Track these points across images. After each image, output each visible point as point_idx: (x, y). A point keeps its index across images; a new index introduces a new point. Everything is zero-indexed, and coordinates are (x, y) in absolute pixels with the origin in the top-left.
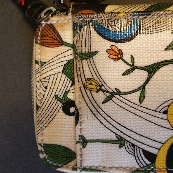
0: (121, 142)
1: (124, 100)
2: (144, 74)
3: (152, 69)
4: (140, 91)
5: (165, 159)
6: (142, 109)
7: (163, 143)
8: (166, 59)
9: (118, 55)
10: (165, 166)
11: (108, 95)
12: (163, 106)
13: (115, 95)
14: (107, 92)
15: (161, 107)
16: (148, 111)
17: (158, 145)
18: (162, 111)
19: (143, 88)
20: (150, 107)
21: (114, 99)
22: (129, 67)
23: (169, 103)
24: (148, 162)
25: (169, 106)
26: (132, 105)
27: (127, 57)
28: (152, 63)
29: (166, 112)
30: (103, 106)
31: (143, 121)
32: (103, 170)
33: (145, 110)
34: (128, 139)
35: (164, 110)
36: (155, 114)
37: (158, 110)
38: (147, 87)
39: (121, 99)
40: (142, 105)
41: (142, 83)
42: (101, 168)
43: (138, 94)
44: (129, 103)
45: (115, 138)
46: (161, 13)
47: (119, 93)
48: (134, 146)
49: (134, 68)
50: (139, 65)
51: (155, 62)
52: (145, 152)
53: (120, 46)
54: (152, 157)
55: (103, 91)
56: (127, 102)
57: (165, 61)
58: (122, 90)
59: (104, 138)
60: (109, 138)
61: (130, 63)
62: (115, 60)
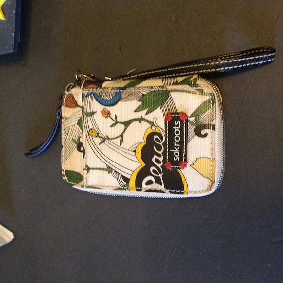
0: (109, 169)
1: (111, 143)
2: (123, 127)
3: (127, 124)
4: (120, 137)
6: (122, 149)
7: (133, 170)
8: (135, 117)
9: (107, 114)
10: (135, 186)
11: (102, 139)
12: (133, 147)
13: (106, 140)
14: (102, 137)
15: (132, 148)
16: (125, 150)
17: (131, 173)
18: (133, 151)
19: (122, 135)
20: (126, 148)
21: (105, 142)
22: (114, 122)
23: (136, 145)
24: (125, 183)
25: (136, 147)
26: (115, 146)
27: (113, 116)
28: (127, 120)
29: (135, 151)
30: (99, 147)
31: (122, 156)
32: (99, 187)
33: (123, 150)
34: (114, 168)
35: (134, 150)
36: (129, 152)
37: (131, 150)
38: (124, 135)
39: (110, 142)
40: (121, 146)
41: (121, 133)
42: (98, 187)
43: (119, 139)
44: (114, 145)
45: (106, 167)
46: (132, 88)
47: (108, 138)
48: (116, 172)
49: (117, 123)
50: (120, 121)
51: (129, 119)
52: (123, 176)
53: (109, 108)
54: (127, 180)
55: (99, 137)
56: (113, 144)
57: (134, 119)
58: (110, 137)
59: (100, 167)
60: (103, 167)
61: (115, 120)
62: (106, 117)
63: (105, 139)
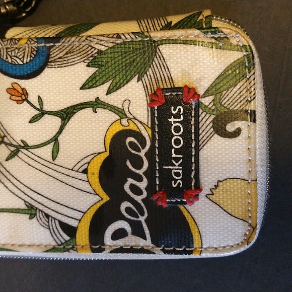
0: (31, 211)
1: (33, 156)
2: (57, 122)
3: (66, 115)
4: (53, 143)
5: (87, 233)
6: (56, 167)
7: (84, 211)
8: (82, 101)
9: (22, 96)
10: (88, 242)
11: (13, 149)
12: (82, 163)
13: (22, 150)
14: (11, 145)
15: (80, 165)
16: (63, 170)
17: (78, 215)
18: (81, 170)
19: (55, 139)
20: (66, 165)
21: (20, 154)
22: (37, 112)
23: (89, 159)
24: (67, 238)
25: (89, 163)
26: (43, 162)
27: (33, 99)
28: (66, 107)
29: (85, 171)
30: (6, 164)
31: (58, 183)
32: (12, 248)
33: (60, 169)
34: (41, 207)
35: (83, 168)
36: (73, 173)
37: (76, 168)
38: (60, 138)
39: (29, 154)
40: (56, 162)
41: (55, 133)
42: (9, 247)
43: (50, 147)
44: (40, 160)
45: (23, 206)
46: (73, 39)
47: (26, 146)
48: (47, 216)
49: (43, 113)
50: (49, 109)
51: (69, 105)
52: (61, 223)
53: (24, 83)
54: (71, 231)
55: (6, 144)
56: (37, 158)
57: (81, 104)
58: (30, 144)
59: (11, 207)
60: (17, 207)
61: (38, 107)
62: (18, 102)
63: (18, 149)
